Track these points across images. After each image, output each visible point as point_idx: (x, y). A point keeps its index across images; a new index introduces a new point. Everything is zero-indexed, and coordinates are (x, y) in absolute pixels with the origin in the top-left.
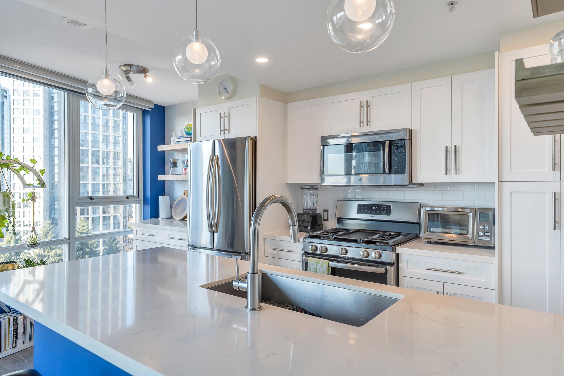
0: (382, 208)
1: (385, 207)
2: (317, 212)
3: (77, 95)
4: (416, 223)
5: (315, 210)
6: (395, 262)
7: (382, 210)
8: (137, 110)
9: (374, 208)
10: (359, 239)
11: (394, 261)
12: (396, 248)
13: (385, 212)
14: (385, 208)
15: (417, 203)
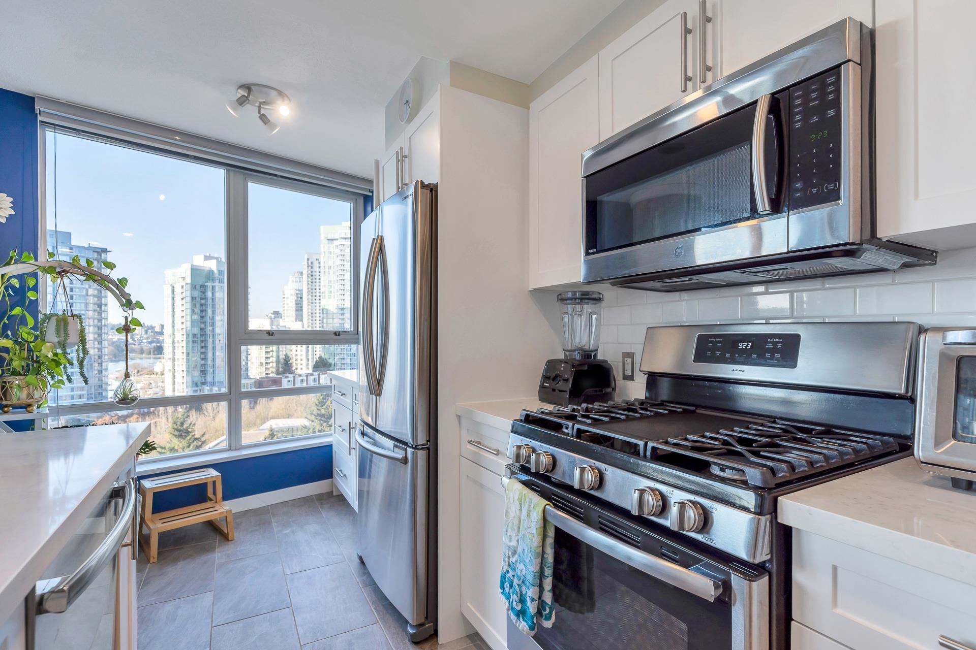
0: (770, 346)
1: (779, 342)
2: (600, 357)
3: (243, 172)
4: (900, 397)
5: (593, 351)
6: (770, 561)
7: (769, 351)
8: (355, 197)
9: (741, 346)
10: (641, 443)
11: (769, 557)
12: (775, 501)
13: (778, 355)
14: (779, 346)
15: (903, 327)
